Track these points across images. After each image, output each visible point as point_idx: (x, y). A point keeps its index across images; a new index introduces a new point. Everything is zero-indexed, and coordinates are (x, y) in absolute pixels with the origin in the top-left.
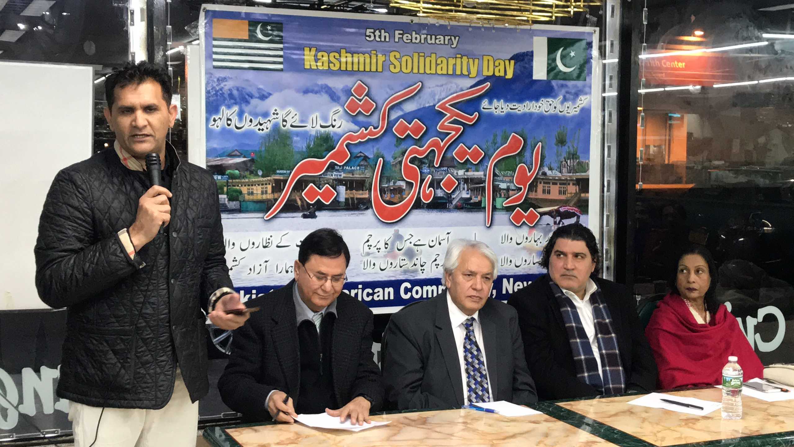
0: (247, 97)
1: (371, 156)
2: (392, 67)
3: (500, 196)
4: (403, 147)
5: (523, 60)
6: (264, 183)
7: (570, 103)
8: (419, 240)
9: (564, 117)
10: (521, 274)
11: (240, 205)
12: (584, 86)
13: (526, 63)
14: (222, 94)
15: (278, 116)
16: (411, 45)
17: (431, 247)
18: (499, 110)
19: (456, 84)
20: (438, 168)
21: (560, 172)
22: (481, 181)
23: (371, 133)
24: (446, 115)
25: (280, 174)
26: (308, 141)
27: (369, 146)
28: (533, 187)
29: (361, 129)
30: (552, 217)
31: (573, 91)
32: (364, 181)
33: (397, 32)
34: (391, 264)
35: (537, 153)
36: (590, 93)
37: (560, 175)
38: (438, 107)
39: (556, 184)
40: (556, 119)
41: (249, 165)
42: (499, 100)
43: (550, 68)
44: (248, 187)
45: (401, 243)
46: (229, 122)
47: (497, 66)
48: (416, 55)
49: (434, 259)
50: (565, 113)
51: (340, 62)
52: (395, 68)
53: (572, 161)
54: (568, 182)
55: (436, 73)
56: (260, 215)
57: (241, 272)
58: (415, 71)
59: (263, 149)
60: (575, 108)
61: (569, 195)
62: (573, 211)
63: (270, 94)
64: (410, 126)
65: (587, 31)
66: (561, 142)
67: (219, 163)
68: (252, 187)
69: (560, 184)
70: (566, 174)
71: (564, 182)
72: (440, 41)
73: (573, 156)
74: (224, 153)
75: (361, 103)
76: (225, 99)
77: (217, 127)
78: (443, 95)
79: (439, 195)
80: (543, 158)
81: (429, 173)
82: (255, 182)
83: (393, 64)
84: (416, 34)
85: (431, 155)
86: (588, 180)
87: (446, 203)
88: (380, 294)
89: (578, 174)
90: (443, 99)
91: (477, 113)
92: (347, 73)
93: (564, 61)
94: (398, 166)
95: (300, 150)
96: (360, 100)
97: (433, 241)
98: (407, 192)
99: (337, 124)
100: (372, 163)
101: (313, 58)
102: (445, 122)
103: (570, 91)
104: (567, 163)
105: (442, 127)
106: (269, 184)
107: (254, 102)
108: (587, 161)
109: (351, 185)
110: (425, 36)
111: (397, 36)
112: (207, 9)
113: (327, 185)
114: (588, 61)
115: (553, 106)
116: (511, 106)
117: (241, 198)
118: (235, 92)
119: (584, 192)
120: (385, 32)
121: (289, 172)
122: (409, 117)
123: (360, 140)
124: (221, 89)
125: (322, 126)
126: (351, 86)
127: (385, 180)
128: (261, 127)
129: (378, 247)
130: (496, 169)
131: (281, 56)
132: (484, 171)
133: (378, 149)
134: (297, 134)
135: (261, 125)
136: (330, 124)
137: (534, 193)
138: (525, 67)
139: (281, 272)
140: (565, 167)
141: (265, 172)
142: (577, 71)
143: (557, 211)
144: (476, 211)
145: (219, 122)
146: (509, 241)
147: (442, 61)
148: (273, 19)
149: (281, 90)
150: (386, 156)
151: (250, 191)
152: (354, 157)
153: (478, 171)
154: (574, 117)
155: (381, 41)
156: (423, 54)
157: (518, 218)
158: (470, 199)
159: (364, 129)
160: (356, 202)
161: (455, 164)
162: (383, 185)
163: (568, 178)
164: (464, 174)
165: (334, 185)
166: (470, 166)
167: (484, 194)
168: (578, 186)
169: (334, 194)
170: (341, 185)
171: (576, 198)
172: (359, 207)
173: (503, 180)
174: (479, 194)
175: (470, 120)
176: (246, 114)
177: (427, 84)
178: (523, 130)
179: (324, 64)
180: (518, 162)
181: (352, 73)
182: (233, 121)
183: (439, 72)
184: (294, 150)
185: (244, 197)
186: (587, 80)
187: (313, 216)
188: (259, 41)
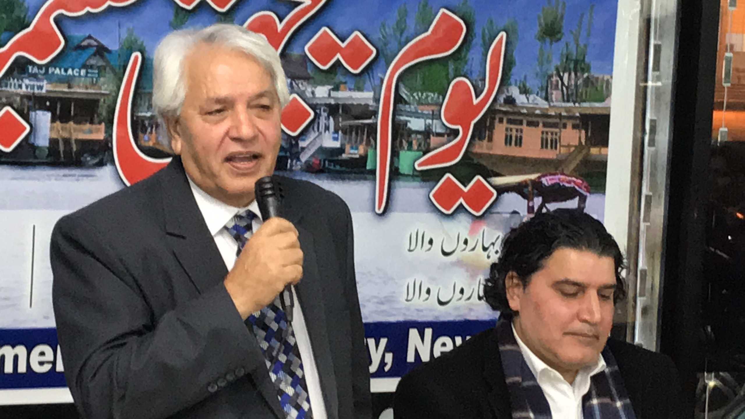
3: (410, 148)
10: (451, 318)
21: (546, 99)
22: (367, 112)
28: (483, 130)
30: (524, 196)
32: (98, 101)
35: (496, 55)
37: (543, 104)
39: (536, 124)
53: (573, 74)
54: (564, 121)
61: (563, 150)
62: (572, 185)
66: (551, 32)
69: (545, 125)
70: (559, 105)
71: (554, 122)
73: (576, 64)
80: (508, 64)
87: (286, 158)
89: (586, 105)
100: (115, 62)
104: (562, 79)
108: (606, 77)
109: (64, 109)
113: (8, 108)
119: (595, 145)
123: (88, 9)
127: (145, 103)
130: (402, 86)
132: (374, 90)
133: (130, 32)
140: (557, 88)
143: (537, 185)
144: (354, 179)
146: (426, 245)
152: (73, 48)
153: (359, 89)
157: (447, 197)
158: (341, 150)
160: (75, 149)
161: (309, 71)
162: (140, 114)
163: (564, 114)
164: (329, 95)
165: (24, 109)
166: (342, 79)
167: (372, 141)
168: (583, 132)
169: (24, 129)
170: (40, 109)
171: (580, 158)
172: (82, 159)
173: (417, 112)
174: (362, 140)
178: (465, 4)
180: (451, 74)
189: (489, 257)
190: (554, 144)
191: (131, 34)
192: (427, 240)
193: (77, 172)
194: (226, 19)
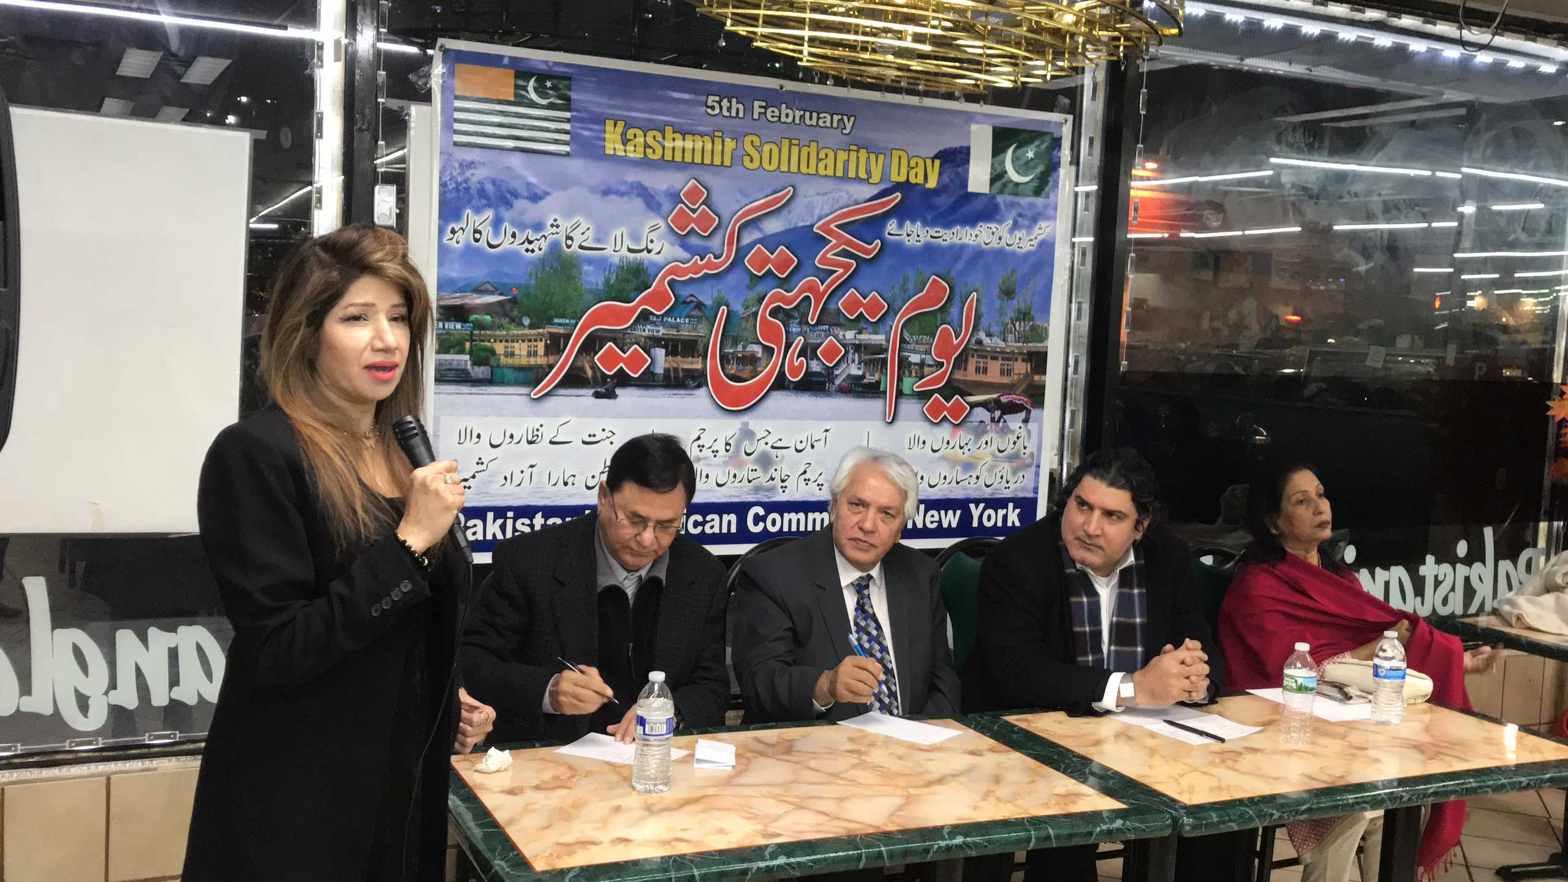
0: (508, 196)
1: (708, 302)
2: (747, 159)
3: (910, 376)
4: (760, 289)
5: (954, 160)
6: (533, 338)
7: (1024, 232)
8: (780, 440)
9: (1014, 254)
10: (937, 498)
11: (492, 373)
12: (1046, 207)
13: (958, 166)
14: (467, 189)
15: (558, 230)
16: (778, 123)
17: (798, 451)
18: (913, 238)
19: (847, 192)
20: (814, 325)
21: (1004, 340)
22: (881, 349)
23: (710, 265)
24: (831, 241)
25: (560, 325)
26: (607, 273)
27: (708, 284)
28: (961, 362)
29: (693, 256)
30: (989, 410)
31: (1029, 214)
32: (696, 342)
33: (757, 104)
34: (735, 476)
35: (970, 308)
36: (1055, 219)
37: (1002, 344)
38: (818, 228)
39: (996, 359)
40: (1000, 255)
41: (508, 308)
42: (913, 221)
43: (993, 176)
44: (507, 344)
45: (752, 443)
46: (477, 236)
47: (913, 168)
48: (786, 143)
50: (1014, 247)
51: (664, 148)
52: (752, 161)
53: (1022, 323)
54: (1016, 356)
55: (817, 174)
57: (490, 482)
58: (784, 168)
59: (533, 282)
60: (1032, 240)
61: (1015, 377)
62: (1021, 402)
63: (547, 194)
64: (772, 257)
65: (1053, 120)
66: (1008, 293)
67: (458, 302)
68: (513, 344)
69: (1003, 359)
70: (1013, 345)
71: (1009, 357)
72: (825, 122)
73: (1025, 316)
74: (468, 285)
75: (694, 216)
77: (458, 242)
78: (827, 210)
79: (814, 370)
80: (978, 317)
81: (800, 334)
82: (518, 335)
83: (749, 155)
84: (787, 108)
85: (805, 304)
86: (1044, 355)
87: (826, 383)
88: (715, 524)
89: (1030, 344)
90: (827, 216)
91: (878, 241)
92: (674, 165)
93: (1017, 165)
94: (751, 320)
95: (593, 287)
96: (694, 211)
97: (801, 442)
98: (763, 362)
99: (655, 248)
100: (709, 314)
101: (619, 137)
102: (829, 253)
103: (1024, 213)
104: (1014, 326)
105: (824, 260)
106: (541, 340)
107: (520, 204)
108: (1045, 325)
109: (674, 347)
110: (802, 113)
111: (757, 110)
112: (447, 47)
113: (636, 346)
114: (1052, 168)
115: (997, 236)
116: (932, 232)
117: (493, 362)
118: (489, 188)
119: (1038, 373)
120: (737, 103)
121: (574, 321)
122: (770, 242)
123: (691, 275)
124: (466, 181)
125: (630, 250)
126: (680, 188)
127: (729, 342)
128: (530, 247)
129: (715, 449)
130: (905, 331)
131: (566, 132)
132: (886, 334)
133: (719, 292)
134: (590, 261)
135: (530, 242)
136: (644, 247)
137: (962, 370)
138: (956, 174)
139: (555, 484)
140: (1011, 332)
141: (534, 321)
142: (1035, 184)
143: (997, 401)
144: (872, 398)
145: (460, 235)
146: (921, 445)
147: (826, 155)
148: (556, 69)
149: (565, 188)
150: (731, 301)
151: (509, 350)
152: (680, 303)
153: (876, 333)
154: (1028, 254)
155: (730, 116)
156: (796, 142)
157: (935, 410)
158: (863, 377)
159: (698, 257)
160: (681, 375)
161: (841, 320)
162: (726, 350)
163: (1016, 351)
164: (855, 337)
165: (646, 347)
166: (864, 326)
167: (884, 370)
168: (1029, 364)
169: (647, 361)
170: (658, 347)
171: (1027, 382)
172: (686, 382)
173: (915, 349)
174: (877, 369)
175: (868, 252)
176: (506, 224)
177: (801, 190)
178: (948, 272)
179: (637, 149)
180: (939, 322)
181: (683, 166)
182: (484, 234)
183: (822, 172)
184: (584, 287)
185: (499, 360)
186: (1052, 196)
187: (610, 395)
188: (532, 105)
190: (1009, 373)
194: (785, 283)
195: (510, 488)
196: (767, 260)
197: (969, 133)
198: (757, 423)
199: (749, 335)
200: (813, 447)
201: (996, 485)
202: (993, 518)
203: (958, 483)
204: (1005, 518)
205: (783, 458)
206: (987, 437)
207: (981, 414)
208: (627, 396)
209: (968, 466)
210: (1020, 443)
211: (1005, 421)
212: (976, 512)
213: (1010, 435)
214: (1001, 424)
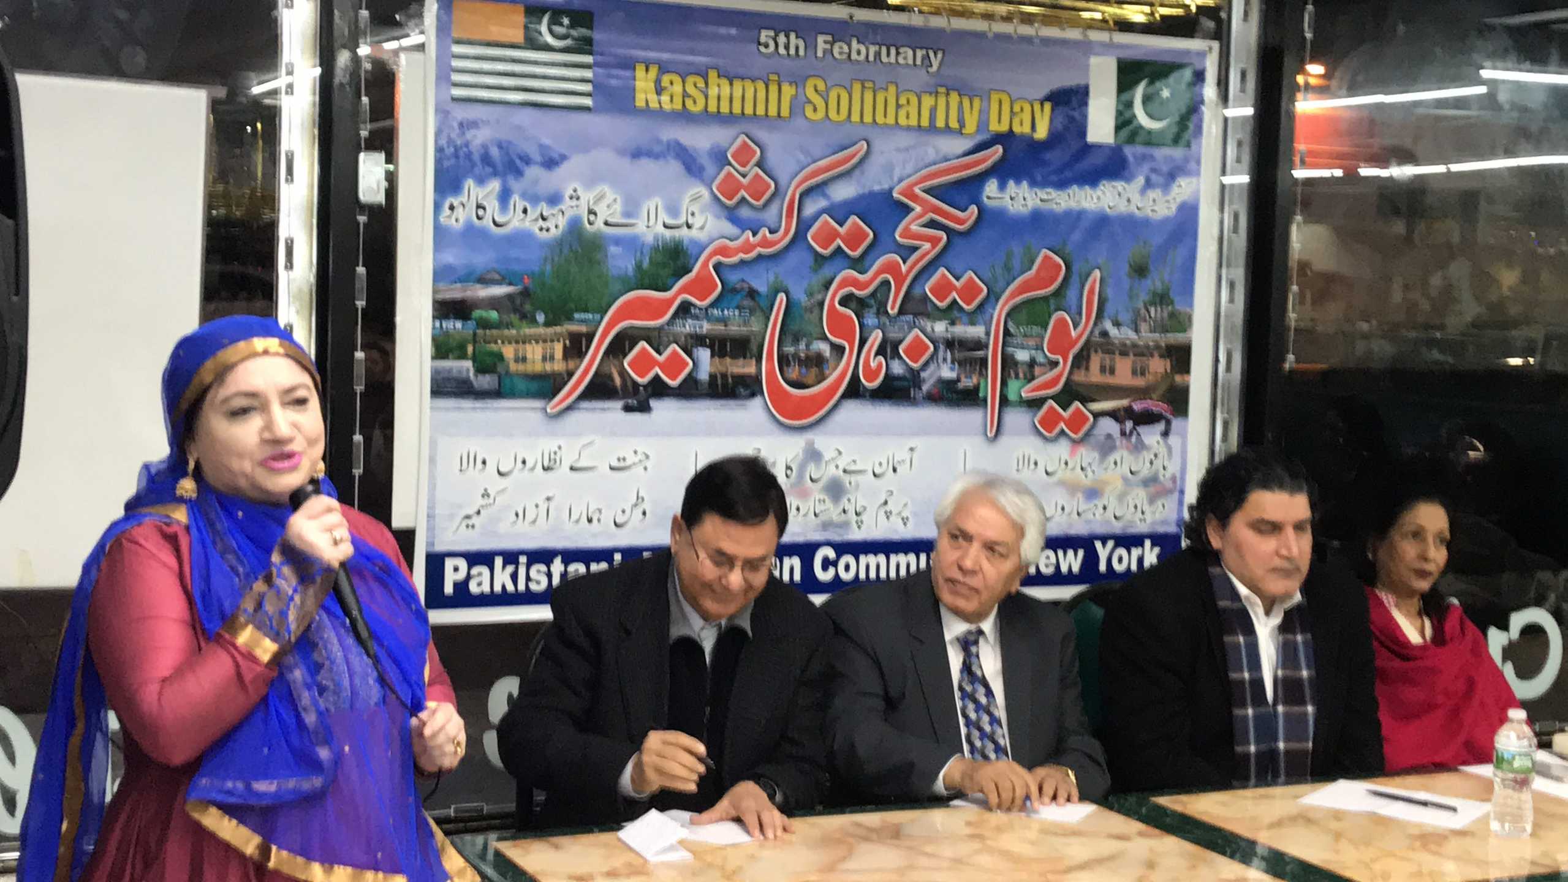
0: (518, 161)
1: (762, 288)
2: (809, 110)
3: (1017, 377)
4: (827, 272)
5: (1067, 103)
6: (549, 338)
7: (1159, 192)
8: (854, 461)
9: (1146, 223)
11: (499, 383)
13: (1074, 109)
14: (469, 156)
15: (579, 203)
16: (848, 62)
18: (1018, 203)
20: (895, 315)
21: (1137, 330)
22: (980, 345)
23: (765, 243)
24: (913, 210)
25: (582, 321)
26: (638, 254)
27: (761, 267)
28: (1081, 360)
29: (743, 232)
30: (1118, 421)
31: (1165, 169)
32: (748, 339)
33: (821, 39)
34: (798, 509)
35: (1091, 291)
36: (1198, 174)
37: (1134, 336)
38: (897, 193)
39: (1126, 354)
40: (1128, 221)
41: (518, 302)
42: (1018, 182)
43: (1120, 121)
44: (517, 346)
47: (1017, 114)
48: (857, 87)
49: (882, 501)
50: (1147, 212)
51: (706, 97)
52: (815, 110)
53: (1159, 309)
54: (1151, 351)
55: (895, 125)
56: (538, 404)
58: (855, 117)
59: (548, 268)
60: (1169, 203)
61: (1151, 378)
62: (1159, 410)
63: (564, 158)
64: (842, 230)
65: (1194, 48)
66: (1140, 271)
67: (459, 295)
68: (524, 347)
69: (1135, 355)
70: (1147, 336)
71: (1141, 352)
72: (906, 59)
73: (1162, 298)
74: (469, 273)
75: (745, 181)
76: (473, 165)
77: (457, 221)
78: (909, 169)
79: (896, 372)
80: (1102, 303)
81: (877, 327)
82: (530, 335)
83: (809, 102)
84: (859, 42)
85: (883, 289)
86: (1188, 347)
87: (910, 389)
89: (1169, 336)
90: (909, 176)
91: (974, 207)
92: (719, 118)
93: (1150, 108)
94: (816, 311)
95: (622, 274)
96: (744, 176)
98: (832, 363)
99: (697, 222)
101: (652, 85)
102: (913, 224)
103: (1159, 168)
104: (1149, 312)
105: (906, 234)
106: (559, 341)
107: (533, 172)
108: (1188, 310)
109: (721, 346)
110: (877, 47)
111: (821, 46)
113: (675, 346)
114: (1194, 109)
115: (1125, 196)
116: (1042, 194)
117: (500, 368)
118: (495, 152)
119: (1178, 373)
120: (797, 37)
121: (597, 317)
122: (840, 213)
123: (742, 256)
124: (467, 144)
125: (666, 226)
126: (727, 146)
127: (789, 339)
128: (544, 225)
130: (1009, 319)
131: (587, 81)
132: (985, 324)
133: (777, 275)
134: (617, 241)
135: (544, 219)
136: (682, 220)
137: (1083, 372)
138: (1072, 119)
140: (1145, 321)
141: (551, 316)
142: (1174, 129)
143: (1128, 409)
145: (460, 213)
146: (1032, 466)
147: (908, 100)
148: (575, 2)
149: (587, 151)
150: (792, 289)
151: (520, 354)
152: (729, 291)
153: (974, 325)
154: (1166, 221)
155: (788, 55)
156: (870, 85)
157: (1049, 422)
158: (958, 380)
159: (750, 234)
160: (730, 380)
161: (929, 308)
162: (785, 349)
163: (1151, 344)
164: (947, 329)
165: (687, 347)
166: (958, 315)
167: (984, 373)
168: (1168, 361)
169: (686, 364)
170: (701, 346)
171: (1166, 384)
172: (737, 392)
173: (1022, 344)
174: (975, 369)
175: (961, 222)
176: (515, 198)
177: (878, 145)
178: (1065, 244)
179: (674, 98)
180: (1052, 307)
181: (729, 119)
182: (489, 211)
183: (903, 121)
184: (610, 274)
185: (508, 367)
186: (1194, 147)
187: (644, 408)
188: (548, 48)
189: (1086, 476)
190: (1143, 374)
191: (776, 278)
192: (1032, 462)
193: (732, 403)
194: (859, 264)
195: (522, 527)
196: (837, 235)
197: (1086, 68)
198: (824, 441)
199: (815, 331)
200: (895, 470)
201: (1128, 517)
202: (1125, 561)
203: (1079, 514)
204: (1140, 560)
205: (857, 486)
206: (1116, 456)
207: (1109, 426)
208: (663, 410)
209: (1092, 493)
210: (1158, 464)
211: (1139, 434)
212: (1103, 552)
213: (1145, 453)
214: (1134, 439)
